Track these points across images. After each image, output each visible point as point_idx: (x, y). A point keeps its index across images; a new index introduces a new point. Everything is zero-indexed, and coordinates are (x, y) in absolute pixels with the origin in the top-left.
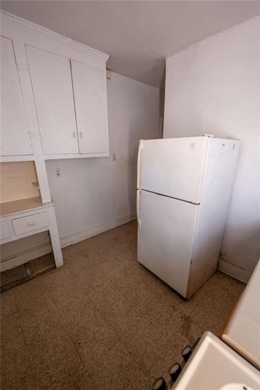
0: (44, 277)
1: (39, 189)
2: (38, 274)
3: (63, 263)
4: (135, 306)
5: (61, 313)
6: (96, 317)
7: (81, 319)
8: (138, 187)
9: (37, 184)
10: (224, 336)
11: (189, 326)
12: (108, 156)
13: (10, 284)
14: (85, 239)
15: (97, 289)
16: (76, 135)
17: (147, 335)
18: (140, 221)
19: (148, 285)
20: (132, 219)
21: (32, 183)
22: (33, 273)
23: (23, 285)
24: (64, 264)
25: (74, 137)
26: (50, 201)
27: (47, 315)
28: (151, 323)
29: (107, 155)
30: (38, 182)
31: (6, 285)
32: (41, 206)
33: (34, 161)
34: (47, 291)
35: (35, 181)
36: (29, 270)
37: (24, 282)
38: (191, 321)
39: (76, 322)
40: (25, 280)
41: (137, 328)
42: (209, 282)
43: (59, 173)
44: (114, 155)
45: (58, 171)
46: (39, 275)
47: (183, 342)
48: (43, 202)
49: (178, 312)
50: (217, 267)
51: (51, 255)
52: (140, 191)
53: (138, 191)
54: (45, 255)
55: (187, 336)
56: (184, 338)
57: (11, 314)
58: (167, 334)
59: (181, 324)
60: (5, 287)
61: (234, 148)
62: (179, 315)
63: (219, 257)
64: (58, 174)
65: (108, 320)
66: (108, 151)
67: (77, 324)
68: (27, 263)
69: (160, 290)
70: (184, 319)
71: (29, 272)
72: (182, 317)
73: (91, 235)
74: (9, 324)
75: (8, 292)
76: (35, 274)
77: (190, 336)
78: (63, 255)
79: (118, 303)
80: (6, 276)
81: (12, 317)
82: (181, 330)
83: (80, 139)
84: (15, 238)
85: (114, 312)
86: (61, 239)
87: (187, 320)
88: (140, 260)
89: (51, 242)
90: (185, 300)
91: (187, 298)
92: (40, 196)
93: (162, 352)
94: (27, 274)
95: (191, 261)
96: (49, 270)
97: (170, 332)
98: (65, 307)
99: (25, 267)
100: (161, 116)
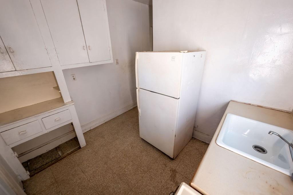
0: (72, 156)
1: (60, 93)
2: (67, 154)
3: (85, 144)
4: (140, 167)
5: (89, 179)
6: (114, 178)
7: (104, 181)
8: (137, 86)
9: (57, 88)
10: (192, 184)
11: (175, 175)
12: (113, 62)
13: (47, 164)
14: (100, 124)
15: (113, 160)
16: (85, 48)
17: (149, 185)
18: (140, 110)
19: (148, 152)
20: (134, 107)
21: (54, 88)
22: (63, 153)
23: (57, 164)
24: (87, 144)
25: (84, 50)
26: (71, 100)
27: (78, 181)
28: (151, 177)
29: (111, 61)
30: (58, 86)
31: (44, 165)
32: (63, 105)
33: (53, 72)
34: (77, 165)
35: (56, 86)
36: (60, 152)
37: (58, 161)
38: (176, 172)
39: (100, 184)
40: (58, 160)
41: (142, 181)
42: (187, 146)
43: (75, 77)
44: (117, 60)
45: (73, 76)
46: (69, 155)
47: (171, 186)
48: (65, 102)
49: (168, 168)
50: (192, 136)
51: (76, 139)
52: (139, 90)
53: (137, 90)
54: (71, 140)
55: (174, 181)
56: (172, 183)
57: (51, 185)
58: (161, 182)
59: (170, 175)
60: (43, 166)
61: (201, 57)
62: (168, 169)
63: (194, 129)
64: (74, 79)
65: (122, 179)
66: (112, 59)
67: (101, 184)
68: (58, 147)
69: (156, 155)
70: (172, 171)
71: (60, 153)
72: (171, 170)
73: (104, 121)
74: (51, 192)
75: (47, 169)
76: (65, 154)
77: (175, 181)
78: (85, 138)
79: (128, 167)
80: (43, 158)
81: (52, 187)
82: (170, 178)
83: (89, 51)
84: (46, 132)
85: (126, 173)
86: (82, 126)
87: (174, 172)
88: (142, 136)
89: (74, 130)
90: (172, 159)
91: (173, 158)
92: (62, 97)
93: (158, 193)
94: (59, 155)
95: (175, 135)
96: (76, 150)
97: (163, 181)
98: (91, 174)
99: (56, 150)
100: (151, 28)
